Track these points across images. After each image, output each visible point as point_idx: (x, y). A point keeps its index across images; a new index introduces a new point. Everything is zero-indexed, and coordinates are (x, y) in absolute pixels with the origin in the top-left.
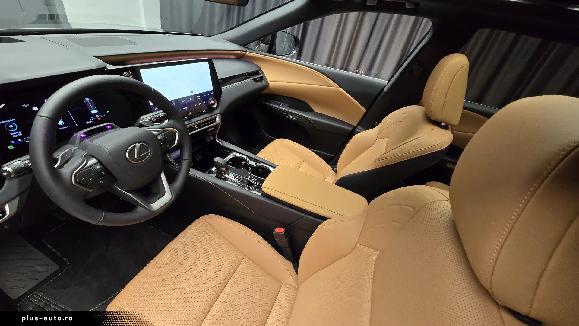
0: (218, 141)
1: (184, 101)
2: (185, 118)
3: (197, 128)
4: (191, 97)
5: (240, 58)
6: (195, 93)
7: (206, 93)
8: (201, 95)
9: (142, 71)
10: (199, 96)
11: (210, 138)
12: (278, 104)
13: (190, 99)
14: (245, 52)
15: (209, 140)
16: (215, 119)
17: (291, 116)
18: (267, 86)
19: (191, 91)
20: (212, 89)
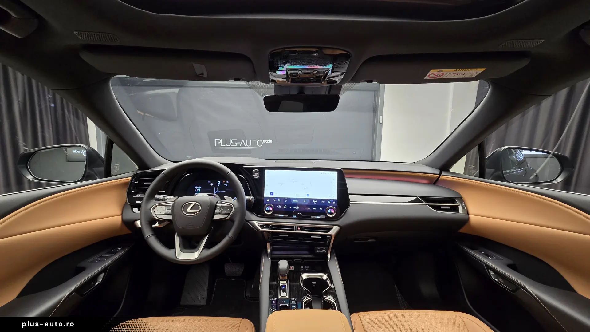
0: (329, 256)
1: (297, 201)
2: (293, 216)
3: (300, 229)
4: (306, 199)
5: (434, 182)
6: (311, 197)
7: (326, 201)
8: (319, 200)
9: (266, 171)
10: (316, 201)
11: (321, 250)
12: (487, 255)
13: (305, 201)
14: (438, 176)
15: (318, 251)
16: (330, 229)
17: (503, 280)
18: (465, 221)
19: (307, 194)
20: (336, 198)
